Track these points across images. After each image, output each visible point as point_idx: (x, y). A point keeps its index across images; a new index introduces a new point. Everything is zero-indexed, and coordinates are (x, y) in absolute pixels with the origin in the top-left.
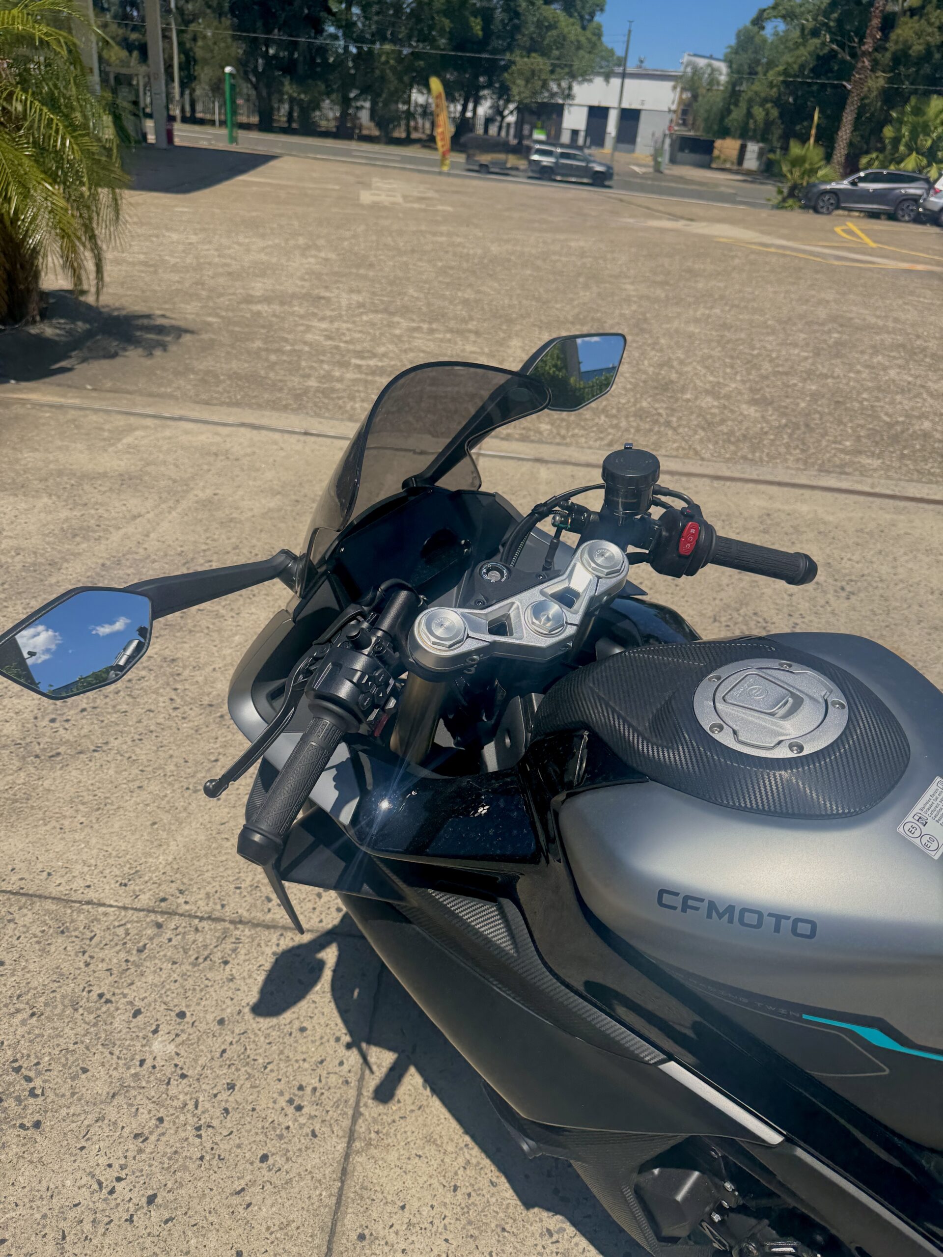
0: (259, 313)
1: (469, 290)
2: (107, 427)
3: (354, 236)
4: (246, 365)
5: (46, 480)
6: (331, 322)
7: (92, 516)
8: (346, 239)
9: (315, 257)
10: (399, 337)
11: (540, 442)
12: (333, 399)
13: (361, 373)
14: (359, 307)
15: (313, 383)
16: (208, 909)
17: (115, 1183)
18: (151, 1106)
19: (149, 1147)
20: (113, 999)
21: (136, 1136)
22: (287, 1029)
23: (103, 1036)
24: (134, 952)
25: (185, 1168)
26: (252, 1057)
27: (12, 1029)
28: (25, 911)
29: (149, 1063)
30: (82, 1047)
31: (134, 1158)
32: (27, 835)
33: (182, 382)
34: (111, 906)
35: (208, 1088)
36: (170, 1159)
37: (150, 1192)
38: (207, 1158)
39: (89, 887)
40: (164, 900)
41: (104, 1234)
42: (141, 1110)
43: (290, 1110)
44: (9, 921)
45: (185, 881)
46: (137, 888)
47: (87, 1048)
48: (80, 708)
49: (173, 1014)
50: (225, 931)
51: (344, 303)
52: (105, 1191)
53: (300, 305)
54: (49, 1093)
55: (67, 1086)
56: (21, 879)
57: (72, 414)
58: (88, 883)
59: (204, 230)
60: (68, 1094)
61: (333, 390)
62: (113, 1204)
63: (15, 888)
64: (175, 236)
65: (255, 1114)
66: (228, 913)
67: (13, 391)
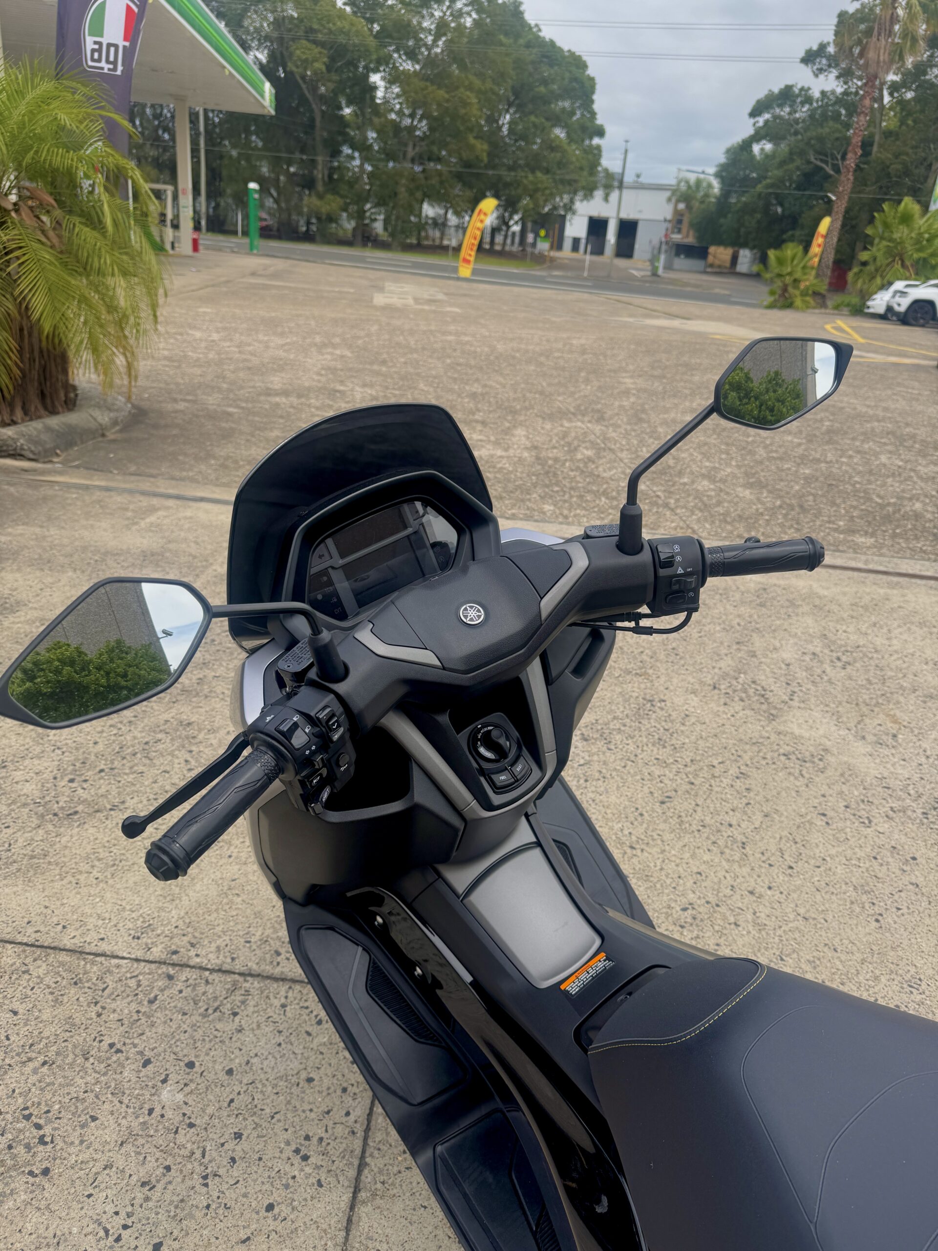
0: (277, 405)
1: (476, 385)
2: (131, 507)
3: (368, 335)
5: (71, 556)
8: (359, 338)
9: (332, 354)
16: (218, 962)
17: (121, 1231)
18: (158, 1154)
19: (156, 1195)
20: (123, 1049)
21: (144, 1184)
22: (294, 1080)
23: (113, 1085)
24: (146, 1003)
25: (191, 1216)
26: (259, 1107)
27: (23, 1078)
28: (39, 962)
29: (158, 1111)
30: (92, 1095)
31: (141, 1206)
32: (44, 891)
33: (203, 467)
34: (123, 958)
35: (215, 1137)
36: (176, 1207)
37: (157, 1240)
38: (213, 1206)
39: (102, 939)
40: (175, 952)
42: (149, 1158)
43: (297, 1160)
44: (24, 972)
45: (197, 934)
46: (149, 941)
47: (97, 1097)
48: (98, 769)
49: (182, 1064)
50: (235, 983)
53: (317, 398)
54: (58, 1140)
55: (77, 1133)
56: (36, 932)
57: (98, 494)
58: (102, 936)
59: (225, 329)
60: (77, 1142)
63: (31, 940)
64: (198, 334)
65: (261, 1163)
66: (238, 967)
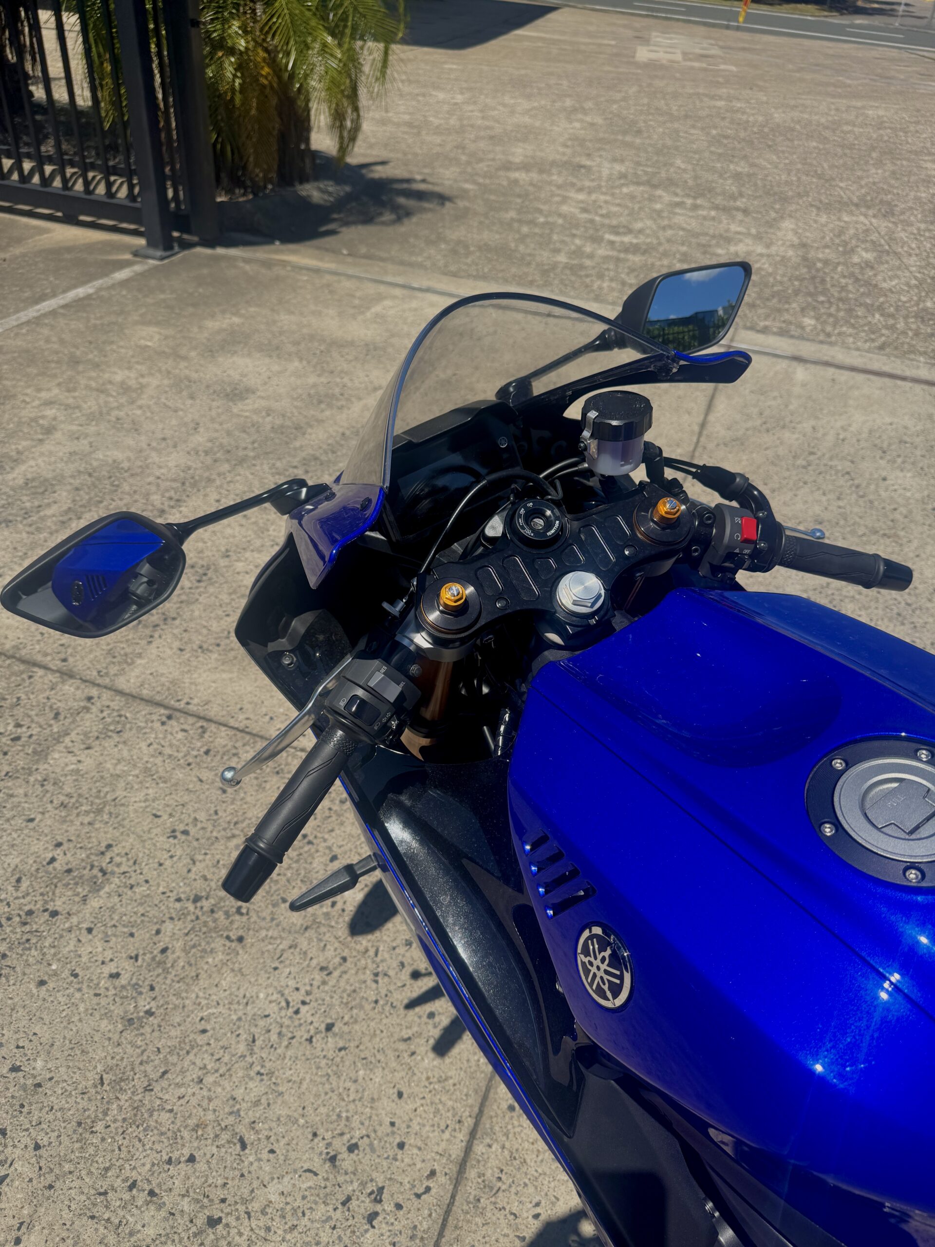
0: (516, 181)
1: (742, 163)
2: (358, 294)
3: (624, 99)
4: (497, 236)
5: (299, 344)
6: (590, 193)
7: (337, 385)
8: (615, 102)
9: (581, 121)
10: (659, 213)
11: (801, 338)
12: (581, 277)
13: (613, 249)
14: (620, 178)
15: (562, 258)
17: (300, 1005)
18: (337, 945)
19: (332, 981)
20: (315, 841)
21: (322, 969)
23: (303, 872)
24: (337, 802)
25: (361, 1007)
27: (227, 851)
28: (248, 748)
30: (284, 879)
31: (319, 987)
32: (256, 680)
33: (432, 251)
35: (388, 940)
36: (349, 995)
37: (329, 1021)
38: (381, 1002)
41: (287, 1047)
42: (328, 947)
44: (234, 755)
47: (288, 881)
51: (605, 172)
52: (291, 1010)
53: (560, 173)
54: (252, 913)
55: (269, 911)
56: (247, 719)
57: (328, 278)
59: (470, 89)
60: (268, 918)
61: (582, 267)
62: (297, 1023)
63: (241, 726)
64: (441, 96)
67: (276, 252)
